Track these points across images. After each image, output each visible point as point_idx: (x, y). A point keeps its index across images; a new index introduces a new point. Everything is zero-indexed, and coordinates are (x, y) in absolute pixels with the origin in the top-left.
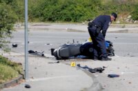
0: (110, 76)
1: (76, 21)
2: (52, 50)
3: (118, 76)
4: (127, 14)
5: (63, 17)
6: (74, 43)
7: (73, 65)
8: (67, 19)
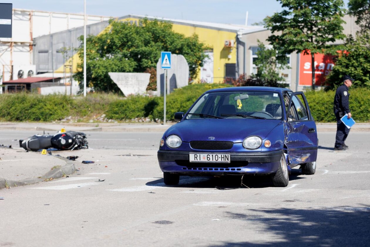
0: (84, 162)
1: (45, 120)
2: (21, 141)
3: (93, 162)
4: (101, 113)
5: (31, 116)
6: (45, 135)
7: (44, 153)
8: (36, 119)
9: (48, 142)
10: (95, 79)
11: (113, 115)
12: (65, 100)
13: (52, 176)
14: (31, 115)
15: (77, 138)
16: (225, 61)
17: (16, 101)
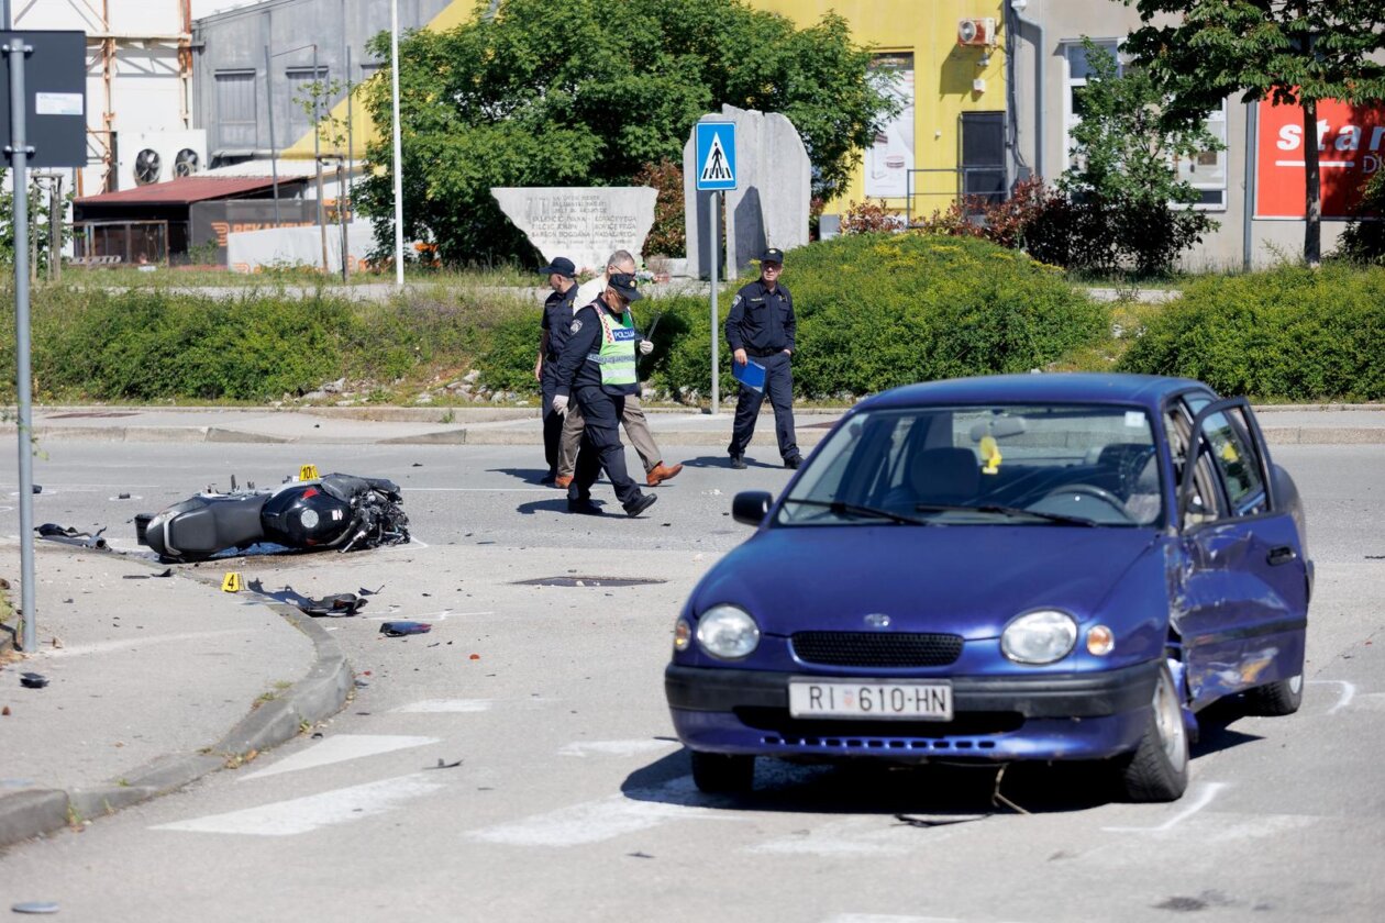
0: (391, 630)
1: (243, 395)
2: (142, 522)
3: (423, 629)
4: (463, 363)
5: (188, 380)
6: (237, 492)
7: (232, 585)
8: (204, 389)
9: (250, 521)
10: (439, 207)
11: (509, 374)
12: (317, 312)
13: (257, 738)
14: (186, 374)
15: (362, 503)
16: (959, 103)
17: (127, 317)
